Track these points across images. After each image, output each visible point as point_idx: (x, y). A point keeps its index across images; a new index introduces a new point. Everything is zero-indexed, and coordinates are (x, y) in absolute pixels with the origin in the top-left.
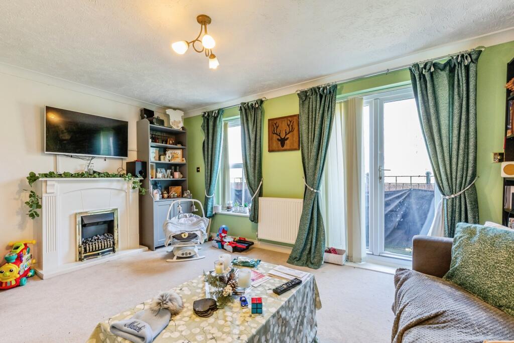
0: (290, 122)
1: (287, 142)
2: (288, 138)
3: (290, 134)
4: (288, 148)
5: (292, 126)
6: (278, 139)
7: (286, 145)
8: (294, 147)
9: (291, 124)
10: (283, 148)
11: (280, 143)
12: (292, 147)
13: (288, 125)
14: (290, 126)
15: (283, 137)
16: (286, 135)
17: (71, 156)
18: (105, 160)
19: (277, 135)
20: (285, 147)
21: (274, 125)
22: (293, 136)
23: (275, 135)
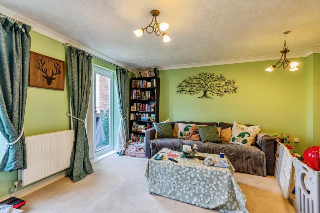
0: (58, 65)
1: (53, 81)
2: (54, 79)
3: (56, 75)
4: (55, 87)
5: (59, 69)
6: (44, 76)
7: (53, 84)
8: (60, 88)
9: (58, 67)
10: (49, 86)
11: (46, 80)
12: (58, 87)
13: (55, 66)
14: (57, 68)
15: (50, 76)
16: (53, 75)
19: (43, 71)
20: (51, 86)
21: (39, 61)
22: (59, 77)
23: (39, 71)
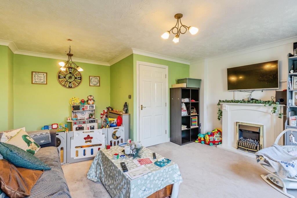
17: (241, 91)
18: (262, 91)
